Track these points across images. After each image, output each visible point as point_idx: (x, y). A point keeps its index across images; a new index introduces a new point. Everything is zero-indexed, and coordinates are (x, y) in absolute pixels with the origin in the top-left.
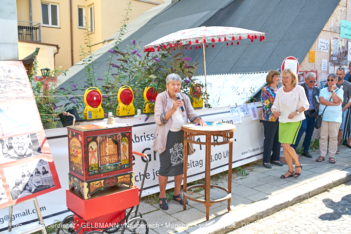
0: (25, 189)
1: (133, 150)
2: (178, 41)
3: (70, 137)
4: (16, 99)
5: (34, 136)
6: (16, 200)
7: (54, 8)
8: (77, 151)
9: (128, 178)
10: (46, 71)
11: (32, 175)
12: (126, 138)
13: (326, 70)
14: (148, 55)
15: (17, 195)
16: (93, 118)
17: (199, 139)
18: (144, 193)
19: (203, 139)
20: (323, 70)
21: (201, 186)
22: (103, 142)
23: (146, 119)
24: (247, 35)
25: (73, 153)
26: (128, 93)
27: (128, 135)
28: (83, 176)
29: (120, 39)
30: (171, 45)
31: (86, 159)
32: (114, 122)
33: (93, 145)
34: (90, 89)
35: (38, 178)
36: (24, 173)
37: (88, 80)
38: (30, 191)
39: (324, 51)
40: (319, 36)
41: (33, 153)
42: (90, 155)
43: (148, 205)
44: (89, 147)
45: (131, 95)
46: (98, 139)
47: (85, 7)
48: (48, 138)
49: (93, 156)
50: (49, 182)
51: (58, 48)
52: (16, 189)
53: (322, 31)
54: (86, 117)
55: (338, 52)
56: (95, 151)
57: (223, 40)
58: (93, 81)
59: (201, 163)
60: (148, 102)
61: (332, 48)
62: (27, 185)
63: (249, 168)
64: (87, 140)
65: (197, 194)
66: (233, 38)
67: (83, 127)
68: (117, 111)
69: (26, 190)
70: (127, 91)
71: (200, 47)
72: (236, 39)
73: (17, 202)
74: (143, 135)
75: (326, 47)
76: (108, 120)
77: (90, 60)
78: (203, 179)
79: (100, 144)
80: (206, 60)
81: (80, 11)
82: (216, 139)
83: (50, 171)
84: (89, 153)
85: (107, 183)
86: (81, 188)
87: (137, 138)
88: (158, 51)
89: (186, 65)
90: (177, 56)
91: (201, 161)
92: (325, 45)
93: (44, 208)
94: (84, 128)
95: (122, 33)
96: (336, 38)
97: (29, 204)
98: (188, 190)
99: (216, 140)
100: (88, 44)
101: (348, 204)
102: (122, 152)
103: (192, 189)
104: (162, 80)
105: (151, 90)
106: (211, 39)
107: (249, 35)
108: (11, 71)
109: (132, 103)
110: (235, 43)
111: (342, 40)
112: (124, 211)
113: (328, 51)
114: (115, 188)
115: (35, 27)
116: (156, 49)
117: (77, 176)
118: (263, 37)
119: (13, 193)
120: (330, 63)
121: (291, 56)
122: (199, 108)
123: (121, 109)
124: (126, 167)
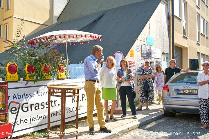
13: (140, 61)
20: (138, 61)
23: (26, 84)
26: (15, 67)
27: (5, 88)
39: (138, 51)
53: (137, 40)
55: (146, 52)
60: (28, 74)
61: (143, 50)
68: (6, 78)
70: (14, 65)
74: (24, 94)
75: (139, 49)
87: (19, 97)
92: (139, 48)
96: (144, 45)
109: (16, 73)
111: (148, 46)
113: (140, 51)
120: (142, 58)
121: (119, 51)
122: (63, 79)
123: (8, 77)
124: (2, 109)
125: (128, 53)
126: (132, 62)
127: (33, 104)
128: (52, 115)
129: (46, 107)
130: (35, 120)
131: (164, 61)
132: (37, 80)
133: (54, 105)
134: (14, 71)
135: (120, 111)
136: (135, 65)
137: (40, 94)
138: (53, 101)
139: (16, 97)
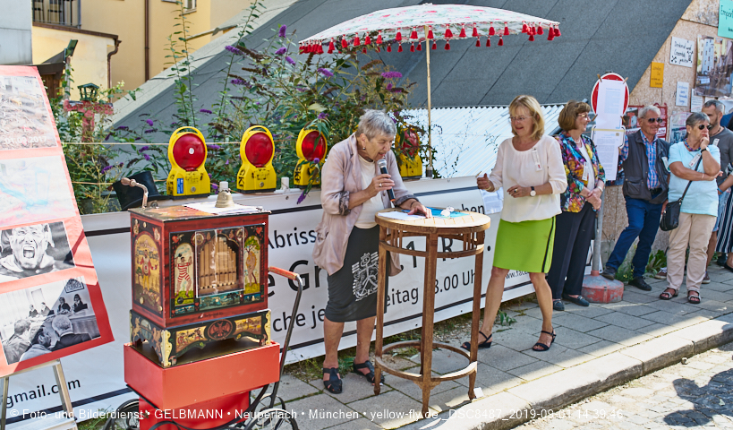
0: (35, 341)
1: (270, 265)
2: (375, 33)
3: (136, 232)
4: (21, 149)
5: (59, 227)
6: (16, 364)
8: (149, 264)
9: (258, 322)
10: (88, 90)
11: (52, 312)
12: (256, 238)
13: (686, 104)
14: (309, 62)
15: (17, 353)
16: (187, 192)
17: (411, 244)
18: (292, 357)
19: (420, 243)
20: (680, 104)
21: (413, 344)
22: (207, 246)
23: (301, 199)
24: (522, 27)
25: (141, 266)
26: (262, 141)
27: (259, 230)
28: (161, 316)
29: (250, 27)
30: (357, 40)
31: (168, 280)
32: (230, 202)
33: (185, 251)
34: (183, 130)
35: (66, 319)
36: (35, 308)
37: (180, 111)
38: (47, 345)
39: (682, 64)
40: (673, 32)
41: (56, 264)
42: (177, 272)
43: (299, 382)
44: (176, 256)
45: (268, 146)
46: (196, 238)
48: (88, 234)
49: (184, 274)
50: (87, 327)
52: (17, 341)
53: (680, 22)
54: (170, 189)
55: (712, 67)
56: (189, 264)
57: (469, 34)
58: (189, 114)
59: (414, 296)
61: (700, 57)
62: (40, 332)
63: (516, 309)
64: (172, 241)
65: (404, 361)
66: (492, 31)
67: (166, 212)
68: (238, 180)
69: (37, 343)
70: (262, 137)
71: (420, 47)
72: (497, 34)
73: (18, 369)
74: (294, 232)
75: (687, 55)
76: (218, 198)
77: (184, 70)
78: (419, 330)
79: (198, 251)
80: (431, 77)
82: (447, 245)
83: (90, 305)
84: (176, 269)
85: (212, 332)
86: (155, 342)
88: (330, 52)
89: (390, 86)
90: (370, 65)
91: (415, 292)
93: (75, 383)
94: (165, 214)
95: (255, 12)
96: (708, 38)
97: (44, 374)
98: (386, 352)
99: (449, 248)
100: (182, 35)
101: (725, 390)
102: (246, 268)
103: (394, 351)
105: (313, 136)
106: (444, 31)
107: (525, 27)
108: (13, 89)
109: (270, 162)
110: (494, 42)
111: (721, 42)
112: (248, 393)
113: (690, 65)
114: (230, 344)
116: (326, 49)
117: (149, 316)
118: (556, 31)
119: (10, 349)
120: (695, 91)
121: (612, 73)
122: (413, 178)
123: (246, 176)
124: (253, 299)
125: (642, 74)
135: (605, 294)
136: (666, 120)
139: (270, 243)
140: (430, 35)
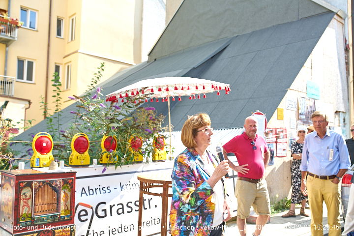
2: (142, 91)
3: (3, 182)
7: (30, 64)
10: (7, 122)
12: (68, 185)
13: (295, 128)
14: (111, 106)
16: (41, 165)
20: (293, 128)
22: (41, 189)
23: (104, 170)
25: (4, 201)
27: (70, 181)
32: (56, 167)
33: (27, 191)
34: (40, 134)
39: (292, 109)
40: (287, 94)
42: (22, 203)
44: (22, 194)
45: (86, 143)
46: (34, 185)
47: (62, 64)
49: (26, 204)
51: (30, 102)
53: (289, 90)
54: (32, 164)
55: (306, 111)
56: (29, 199)
60: (105, 152)
61: (300, 106)
64: (20, 186)
66: (197, 88)
68: (70, 160)
74: (99, 187)
75: (294, 105)
76: (51, 165)
79: (35, 191)
81: (57, 68)
84: (21, 201)
87: (91, 191)
89: (152, 117)
96: (303, 98)
102: (62, 201)
104: (123, 130)
105: (110, 139)
107: (212, 86)
109: (87, 151)
111: (309, 100)
113: (296, 109)
115: (9, 81)
120: (299, 122)
121: (259, 111)
122: (162, 161)
123: (74, 158)
124: (66, 218)
125: (273, 113)
126: (280, 129)
127: (114, 205)
128: (145, 224)
129: (136, 211)
130: (117, 232)
131: (339, 126)
132: (119, 163)
133: (148, 207)
134: (84, 149)
136: (286, 135)
137: (124, 187)
138: (145, 200)
139: (85, 193)
140: (167, 90)
